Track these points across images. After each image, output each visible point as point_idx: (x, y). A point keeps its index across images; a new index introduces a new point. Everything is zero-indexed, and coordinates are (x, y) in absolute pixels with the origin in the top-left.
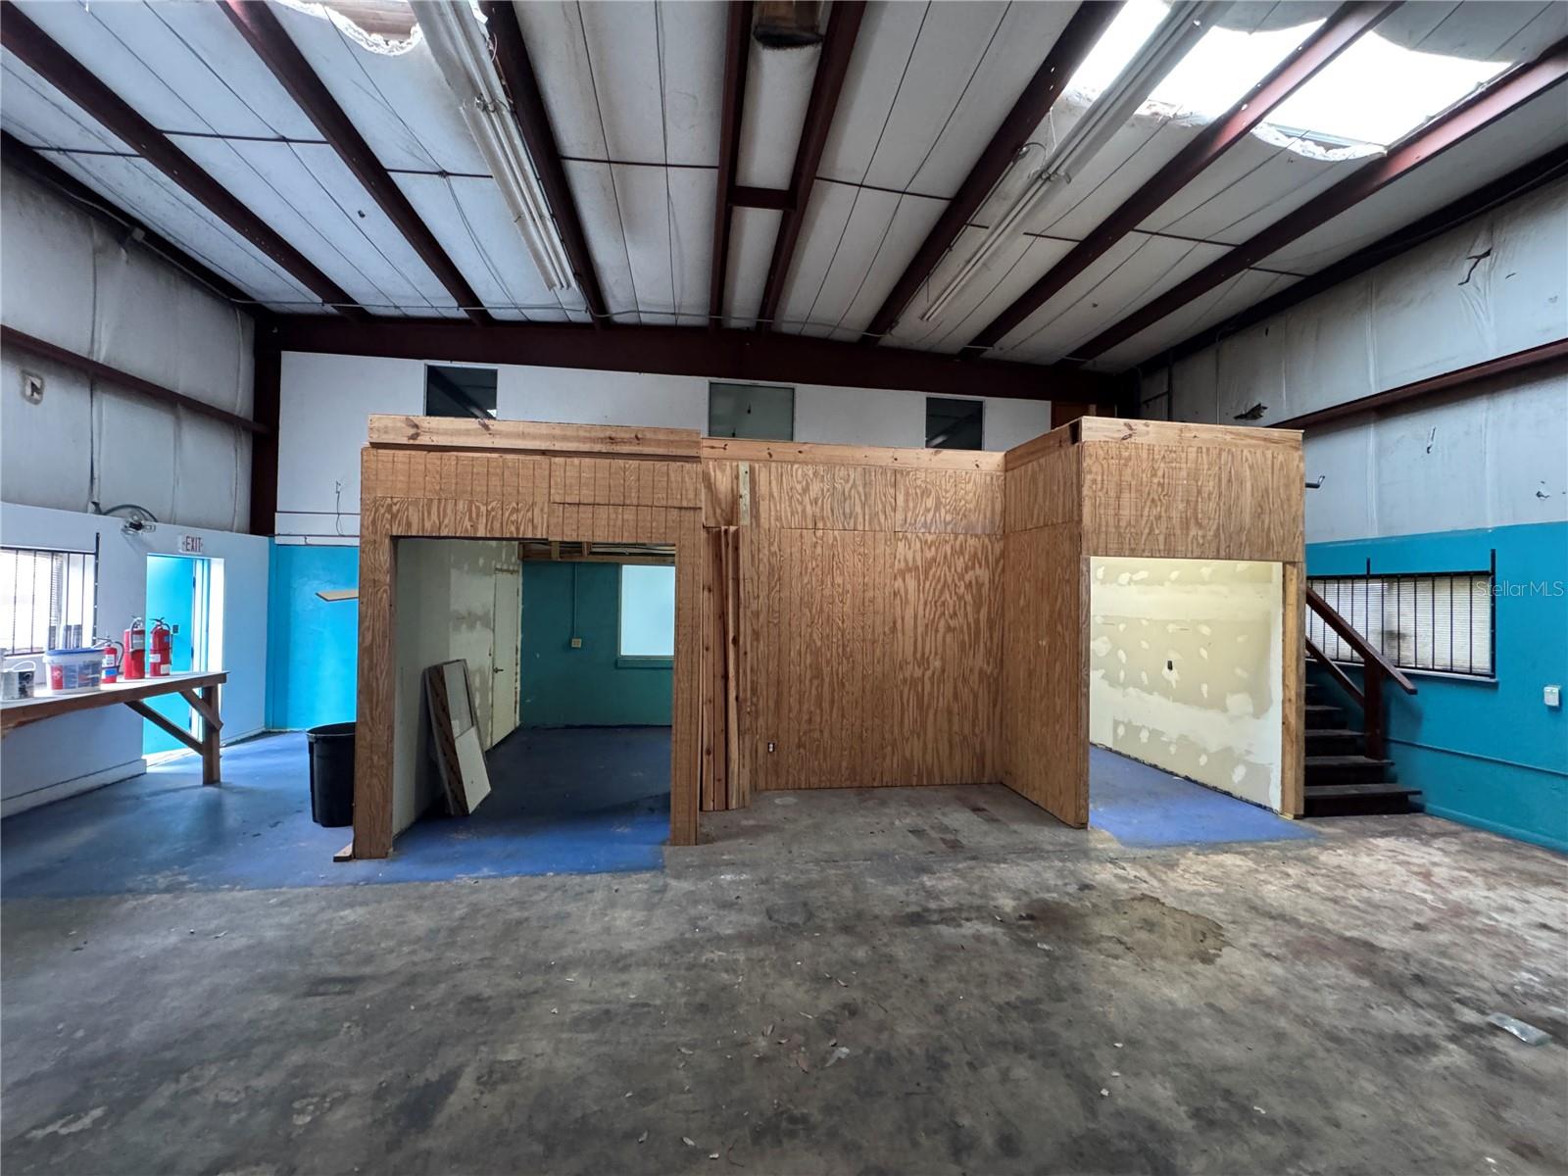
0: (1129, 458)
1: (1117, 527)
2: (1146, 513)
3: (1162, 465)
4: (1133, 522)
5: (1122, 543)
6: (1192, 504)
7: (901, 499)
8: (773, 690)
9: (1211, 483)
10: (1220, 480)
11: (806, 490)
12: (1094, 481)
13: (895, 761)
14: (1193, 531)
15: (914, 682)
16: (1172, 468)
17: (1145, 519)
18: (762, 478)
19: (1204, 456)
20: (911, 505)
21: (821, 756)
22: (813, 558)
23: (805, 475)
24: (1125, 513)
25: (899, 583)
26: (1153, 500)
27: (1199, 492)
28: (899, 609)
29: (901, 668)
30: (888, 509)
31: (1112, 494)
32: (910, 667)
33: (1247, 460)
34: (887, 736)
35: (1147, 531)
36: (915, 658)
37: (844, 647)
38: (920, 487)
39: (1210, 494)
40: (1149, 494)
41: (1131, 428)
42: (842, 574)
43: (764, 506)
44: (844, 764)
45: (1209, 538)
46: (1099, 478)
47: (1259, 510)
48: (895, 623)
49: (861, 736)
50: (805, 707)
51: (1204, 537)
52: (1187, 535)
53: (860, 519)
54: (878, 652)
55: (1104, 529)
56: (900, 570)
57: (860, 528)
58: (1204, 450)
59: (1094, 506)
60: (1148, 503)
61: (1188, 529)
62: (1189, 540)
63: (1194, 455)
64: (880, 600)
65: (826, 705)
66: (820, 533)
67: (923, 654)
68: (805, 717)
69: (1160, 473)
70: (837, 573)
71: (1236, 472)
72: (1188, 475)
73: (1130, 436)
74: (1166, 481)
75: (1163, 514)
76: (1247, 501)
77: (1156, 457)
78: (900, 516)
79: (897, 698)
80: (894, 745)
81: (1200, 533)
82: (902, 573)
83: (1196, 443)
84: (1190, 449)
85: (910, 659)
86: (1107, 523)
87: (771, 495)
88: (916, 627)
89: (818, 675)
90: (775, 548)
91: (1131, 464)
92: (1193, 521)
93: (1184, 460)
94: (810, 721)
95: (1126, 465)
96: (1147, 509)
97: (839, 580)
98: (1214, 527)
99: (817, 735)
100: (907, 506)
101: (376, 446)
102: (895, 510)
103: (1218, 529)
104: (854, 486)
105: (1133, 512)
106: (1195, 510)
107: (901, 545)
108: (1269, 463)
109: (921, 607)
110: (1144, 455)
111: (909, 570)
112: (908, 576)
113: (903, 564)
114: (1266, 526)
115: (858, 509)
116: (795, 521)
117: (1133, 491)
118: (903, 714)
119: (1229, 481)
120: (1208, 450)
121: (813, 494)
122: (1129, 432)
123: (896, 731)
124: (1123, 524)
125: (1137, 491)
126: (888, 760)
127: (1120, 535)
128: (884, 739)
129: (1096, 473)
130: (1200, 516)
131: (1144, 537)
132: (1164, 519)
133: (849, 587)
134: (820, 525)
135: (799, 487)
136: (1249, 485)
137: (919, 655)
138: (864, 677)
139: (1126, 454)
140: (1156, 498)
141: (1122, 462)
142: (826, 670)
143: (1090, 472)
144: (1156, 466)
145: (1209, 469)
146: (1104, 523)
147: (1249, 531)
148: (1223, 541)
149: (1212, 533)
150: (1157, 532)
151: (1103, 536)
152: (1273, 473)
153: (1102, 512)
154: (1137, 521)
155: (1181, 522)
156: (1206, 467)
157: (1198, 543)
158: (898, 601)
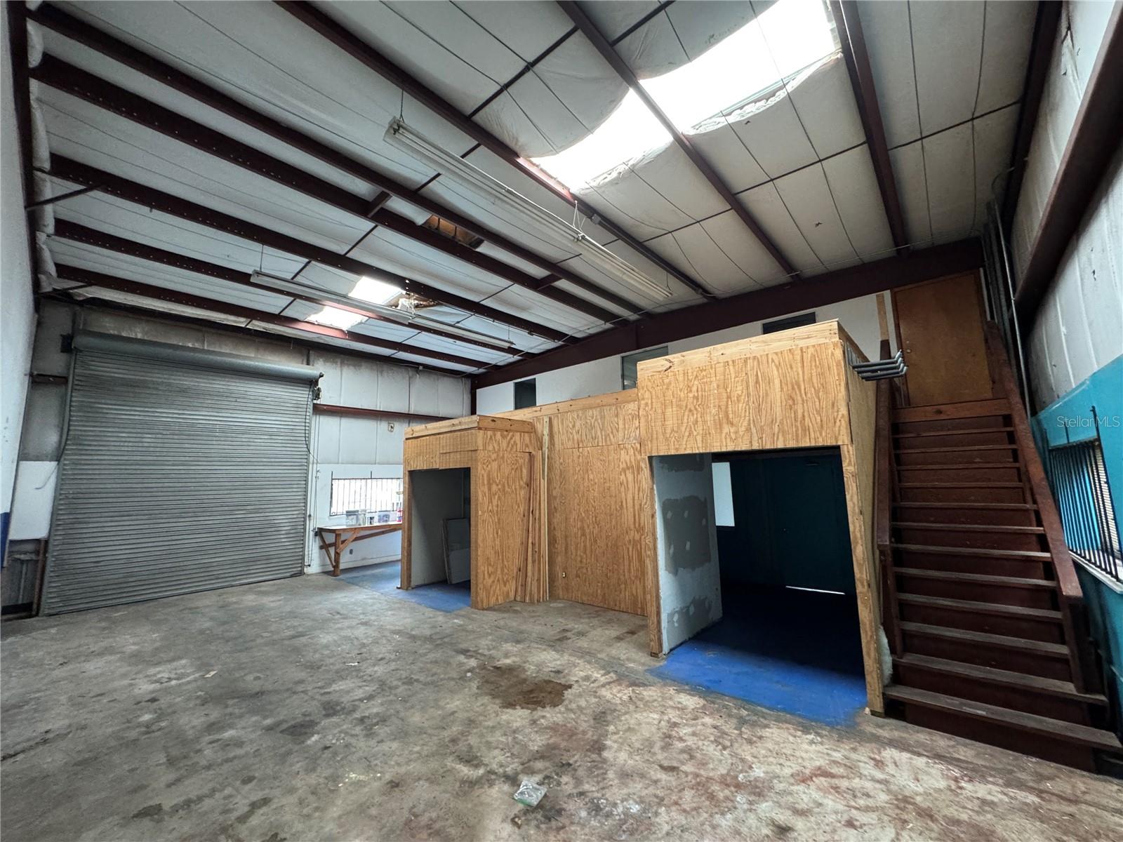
0: (670, 383)
1: (664, 434)
2: (685, 421)
3: (696, 382)
4: (675, 429)
5: (668, 445)
6: (723, 408)
7: (621, 422)
8: (564, 541)
9: (739, 388)
10: (747, 383)
11: (574, 426)
12: (647, 404)
13: (627, 593)
14: (726, 429)
15: (635, 543)
16: (704, 383)
17: (685, 425)
18: (555, 422)
19: (731, 367)
20: (627, 426)
21: (587, 584)
22: (579, 464)
23: (573, 418)
24: (669, 423)
25: (623, 477)
26: (690, 411)
27: (729, 397)
28: (623, 494)
29: (627, 532)
30: (615, 431)
31: (659, 411)
32: (632, 532)
33: (773, 361)
34: (622, 577)
35: (687, 434)
36: (635, 527)
37: (596, 517)
38: (631, 414)
39: (739, 396)
40: (686, 407)
41: (671, 362)
42: (592, 473)
43: (556, 437)
44: (599, 591)
45: (741, 433)
46: (650, 402)
47: (791, 402)
48: (622, 502)
49: (607, 575)
50: (579, 553)
51: (736, 433)
52: (721, 433)
53: (600, 439)
54: (614, 522)
55: (655, 436)
56: (623, 469)
57: (600, 444)
58: (731, 363)
59: (647, 421)
60: (686, 413)
61: (721, 428)
62: (724, 435)
63: (722, 369)
64: (613, 489)
65: (588, 552)
66: (581, 450)
67: (640, 524)
68: (579, 559)
69: (694, 389)
70: (590, 472)
71: (763, 374)
72: (718, 386)
73: (670, 367)
74: (700, 393)
75: (699, 419)
76: (777, 395)
77: (690, 378)
78: (621, 434)
79: (626, 552)
80: (626, 583)
81: (732, 430)
82: (624, 470)
83: (722, 359)
84: (717, 365)
85: (632, 527)
86: (657, 431)
87: (559, 432)
88: (634, 505)
89: (584, 535)
90: (561, 461)
91: (671, 387)
92: (725, 421)
93: (713, 375)
94: (581, 562)
95: (667, 389)
96: (686, 417)
97: (591, 477)
98: (745, 423)
99: (585, 571)
100: (625, 428)
101: (407, 439)
102: (618, 431)
103: (749, 424)
104: (596, 420)
105: (675, 422)
106: (727, 412)
107: (622, 452)
108: (798, 358)
109: (637, 492)
110: (681, 379)
111: (628, 468)
112: (627, 472)
113: (624, 465)
114: (800, 416)
115: (599, 433)
116: (570, 444)
117: (674, 406)
118: (629, 565)
119: (757, 382)
120: (733, 361)
121: (577, 428)
122: (669, 365)
123: (626, 574)
124: (668, 431)
125: (677, 406)
126: (623, 593)
127: (667, 439)
128: (619, 579)
129: (648, 399)
130: (731, 416)
131: (685, 439)
132: (700, 423)
133: (596, 481)
134: (581, 445)
135: (571, 425)
136: (777, 382)
137: (637, 525)
138: (607, 537)
139: (666, 381)
140: (693, 409)
141: (665, 387)
142: (587, 531)
143: (643, 399)
144: (690, 384)
145: (736, 377)
146: (655, 433)
147: (781, 422)
148: (755, 434)
149: (743, 429)
150: (695, 433)
151: (655, 441)
152: (803, 366)
153: (653, 424)
154: (678, 427)
155: (715, 424)
156: (733, 376)
157: (731, 438)
158: (623, 489)
